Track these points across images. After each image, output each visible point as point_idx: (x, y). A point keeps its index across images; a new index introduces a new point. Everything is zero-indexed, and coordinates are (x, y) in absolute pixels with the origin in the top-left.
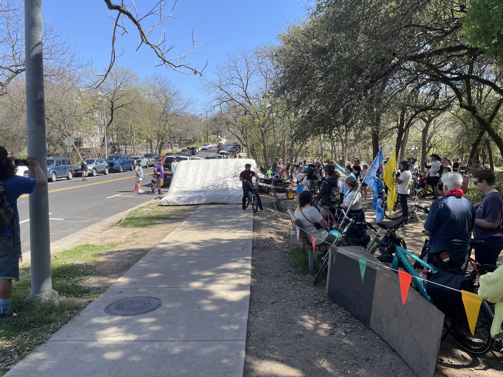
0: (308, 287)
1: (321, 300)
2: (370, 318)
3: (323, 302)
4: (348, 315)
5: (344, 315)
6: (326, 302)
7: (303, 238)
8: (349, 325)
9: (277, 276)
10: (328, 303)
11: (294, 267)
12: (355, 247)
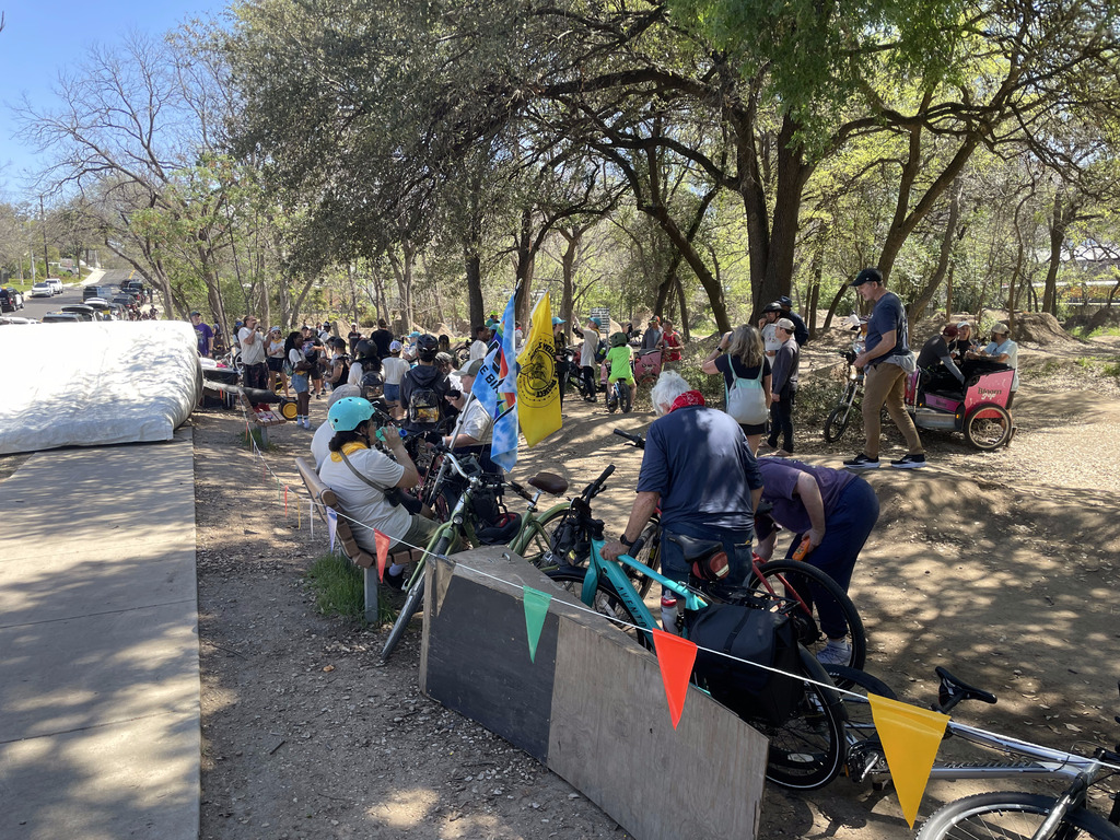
0: (370, 673)
1: (412, 708)
2: (547, 741)
3: (417, 711)
4: (485, 740)
5: (477, 741)
6: (425, 710)
7: (350, 539)
8: (494, 772)
9: (280, 654)
10: (429, 713)
11: (325, 617)
12: (487, 548)
